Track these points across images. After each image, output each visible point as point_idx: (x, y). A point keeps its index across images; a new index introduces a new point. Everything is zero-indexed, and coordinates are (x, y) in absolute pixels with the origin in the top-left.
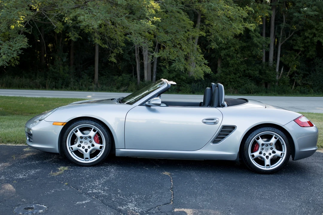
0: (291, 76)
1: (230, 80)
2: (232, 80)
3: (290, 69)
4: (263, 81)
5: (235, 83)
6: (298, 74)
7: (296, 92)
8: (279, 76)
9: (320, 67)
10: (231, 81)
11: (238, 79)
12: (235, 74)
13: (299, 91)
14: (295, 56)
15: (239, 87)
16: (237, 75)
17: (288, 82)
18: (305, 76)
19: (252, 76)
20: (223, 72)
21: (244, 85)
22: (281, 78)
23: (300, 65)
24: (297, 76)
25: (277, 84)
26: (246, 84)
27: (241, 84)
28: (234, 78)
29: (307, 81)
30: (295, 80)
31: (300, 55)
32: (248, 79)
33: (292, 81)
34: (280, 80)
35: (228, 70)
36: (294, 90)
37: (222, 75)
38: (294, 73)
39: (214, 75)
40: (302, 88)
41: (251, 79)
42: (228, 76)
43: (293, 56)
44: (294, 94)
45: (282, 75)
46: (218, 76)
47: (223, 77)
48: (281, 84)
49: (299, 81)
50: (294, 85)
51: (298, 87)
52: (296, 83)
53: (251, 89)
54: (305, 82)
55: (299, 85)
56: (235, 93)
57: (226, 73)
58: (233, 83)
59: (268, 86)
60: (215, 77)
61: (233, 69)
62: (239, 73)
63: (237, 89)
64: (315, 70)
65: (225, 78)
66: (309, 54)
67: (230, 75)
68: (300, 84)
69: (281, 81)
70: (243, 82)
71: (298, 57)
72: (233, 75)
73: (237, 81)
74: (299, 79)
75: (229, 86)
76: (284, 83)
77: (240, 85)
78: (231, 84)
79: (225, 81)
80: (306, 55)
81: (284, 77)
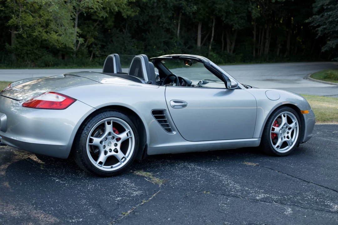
0: (89, 47)
1: (27, 52)
2: (29, 52)
3: (88, 40)
4: (60, 52)
5: (32, 55)
6: (96, 45)
7: (94, 64)
8: (77, 47)
9: (117, 38)
10: (27, 54)
11: (35, 51)
12: (32, 45)
13: (98, 62)
14: (93, 26)
15: (36, 59)
16: (35, 46)
17: (87, 53)
18: (103, 47)
19: (50, 47)
20: (19, 43)
21: (41, 57)
22: (79, 50)
23: (98, 36)
24: (95, 47)
25: (75, 55)
26: (43, 56)
27: (39, 57)
28: (31, 49)
29: (105, 52)
30: (94, 52)
31: (98, 25)
32: (45, 50)
33: (90, 52)
34: (78, 51)
35: (25, 41)
36: (92, 62)
37: (18, 46)
38: (92, 44)
39: (10, 46)
40: (101, 60)
41: (48, 50)
42: (25, 48)
43: (91, 26)
44: (93, 66)
45: (80, 46)
46: (14, 48)
47: (19, 48)
48: (80, 56)
49: (97, 53)
50: (92, 56)
51: (97, 59)
52: (94, 55)
53: (50, 62)
54: (103, 53)
55: (97, 57)
56: (32, 66)
57: (22, 44)
58: (30, 55)
59: (66, 58)
60: (10, 49)
61: (31, 40)
62: (36, 44)
63: (34, 62)
64: (112, 41)
65: (21, 50)
66: (108, 24)
67: (27, 47)
68: (99, 55)
69: (80, 53)
70: (41, 54)
71: (95, 27)
72: (30, 46)
73: (35, 53)
74: (97, 51)
75: (25, 58)
76: (82, 54)
77: (37, 57)
78: (27, 57)
79: (21, 53)
80: (104, 26)
81: (83, 49)
